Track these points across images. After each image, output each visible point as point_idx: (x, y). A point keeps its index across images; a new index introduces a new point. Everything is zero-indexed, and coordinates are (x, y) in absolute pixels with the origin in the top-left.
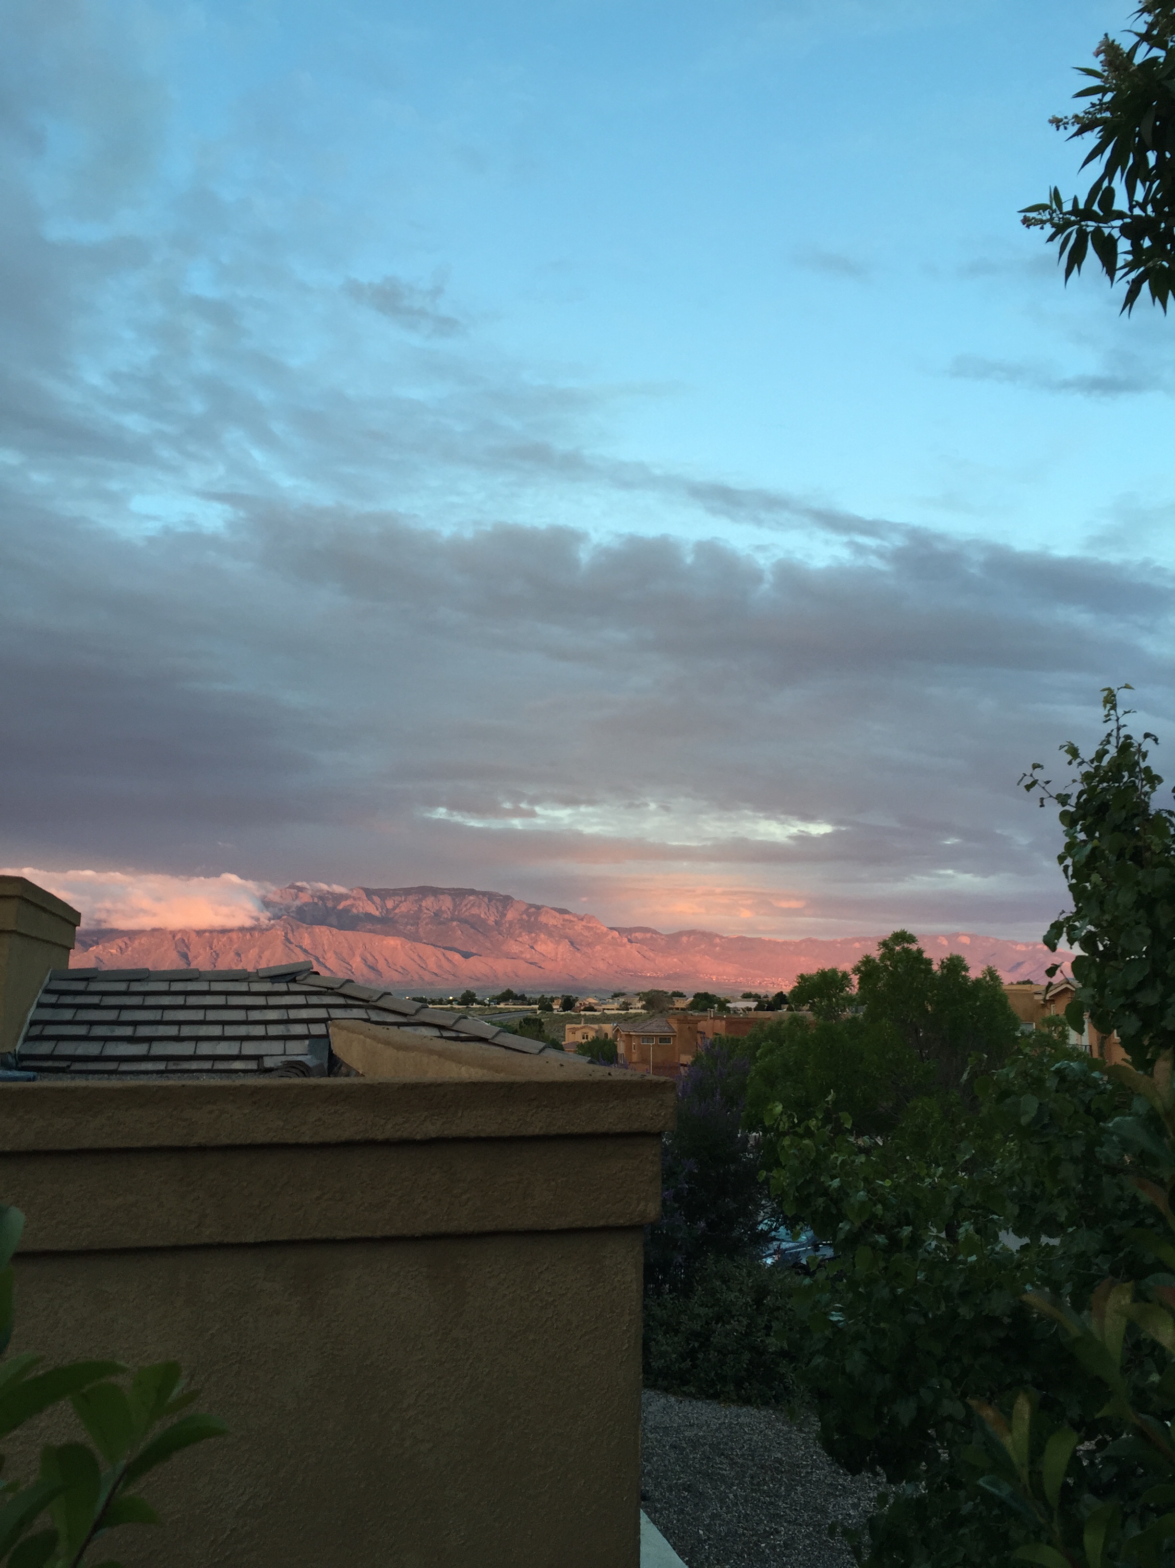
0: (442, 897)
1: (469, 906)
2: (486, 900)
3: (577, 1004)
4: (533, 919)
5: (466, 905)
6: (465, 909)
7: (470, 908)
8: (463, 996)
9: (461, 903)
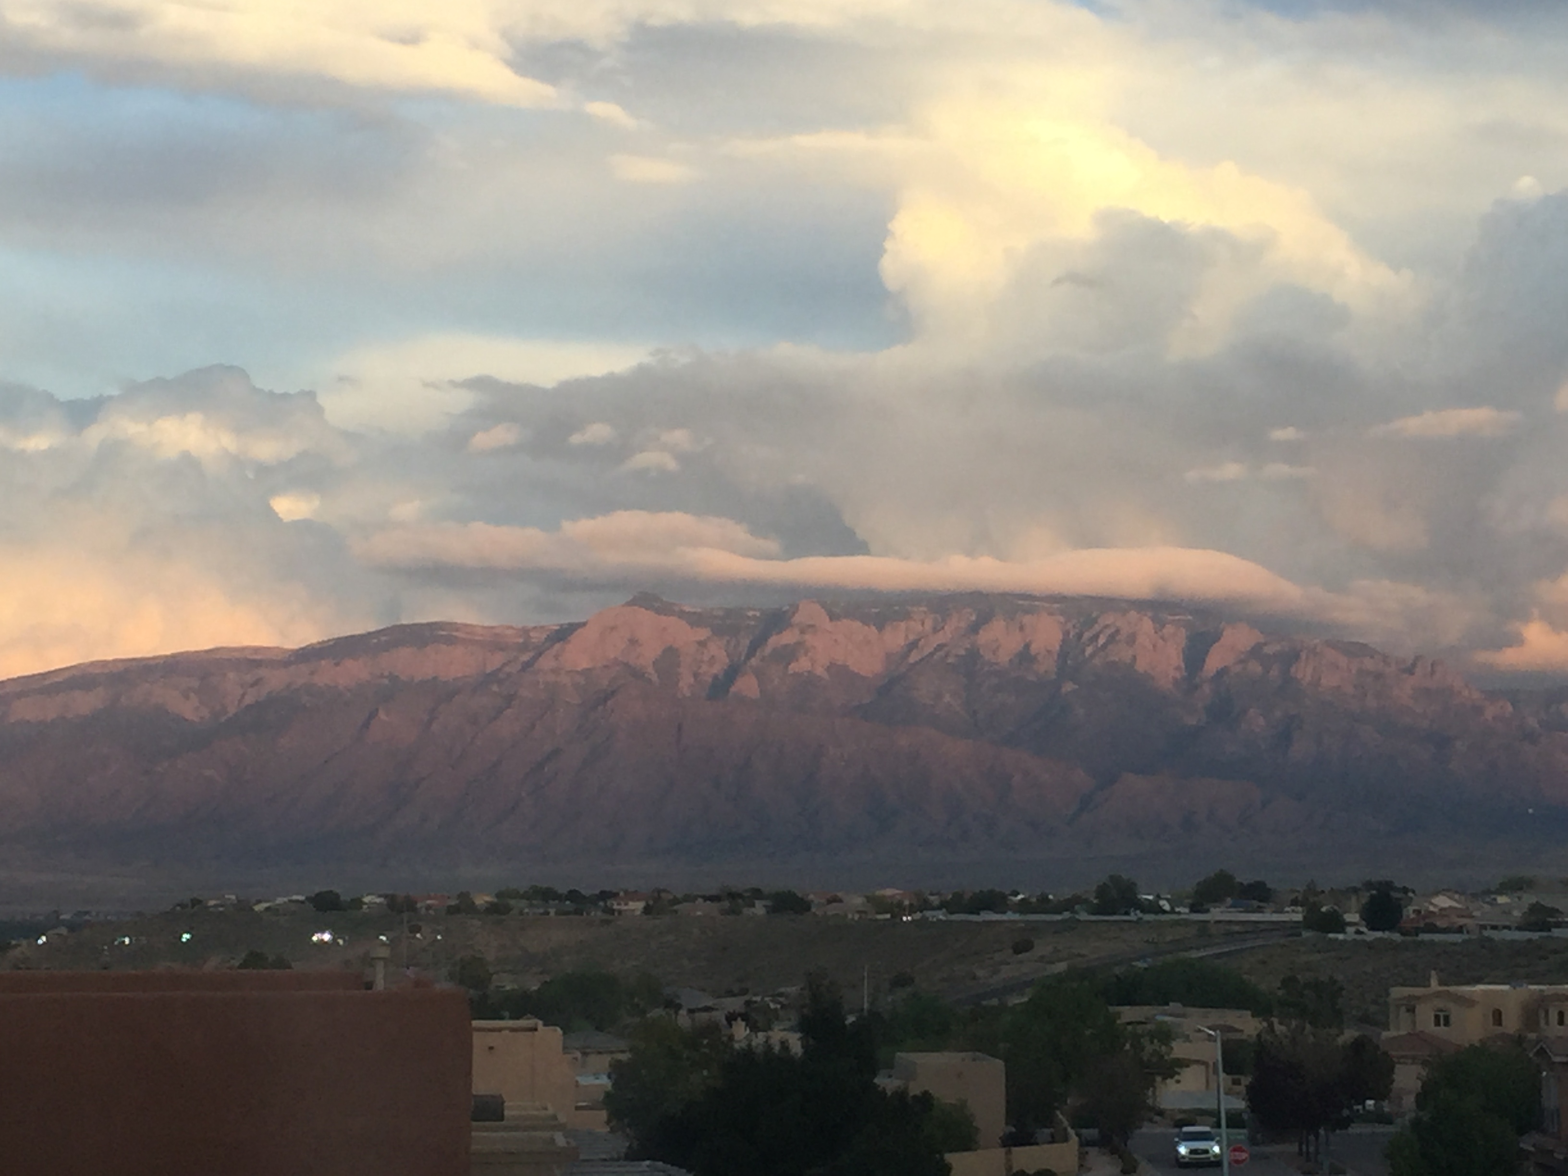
0: (1027, 619)
1: (1102, 641)
2: (1147, 625)
3: (1409, 912)
4: (1275, 672)
5: (1096, 637)
6: (1089, 650)
7: (1104, 646)
8: (1102, 891)
9: (1080, 636)
